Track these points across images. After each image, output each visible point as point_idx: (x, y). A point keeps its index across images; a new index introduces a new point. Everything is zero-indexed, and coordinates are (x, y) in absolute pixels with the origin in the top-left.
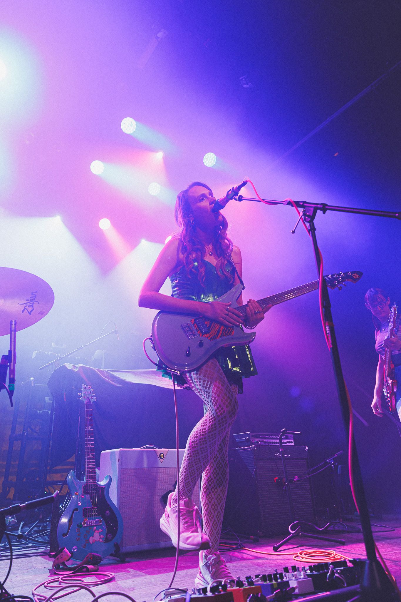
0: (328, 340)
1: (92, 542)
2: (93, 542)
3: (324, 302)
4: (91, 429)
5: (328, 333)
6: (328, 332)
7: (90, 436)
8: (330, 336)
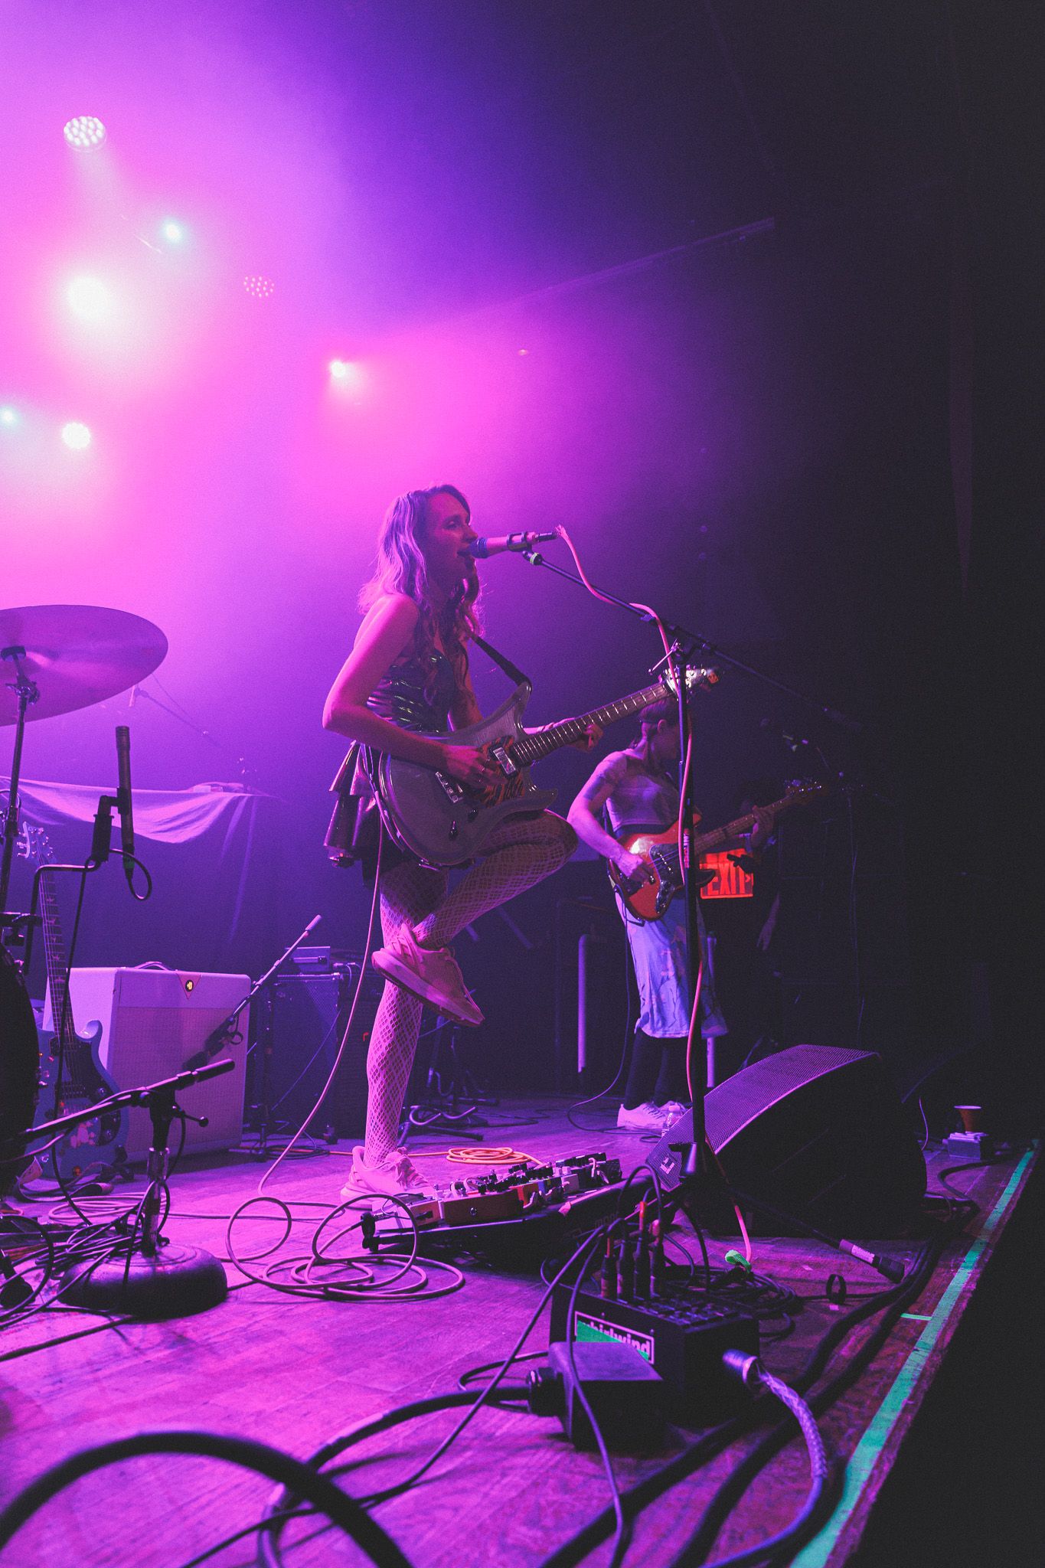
0: (683, 855)
1: (75, 1146)
2: (77, 1146)
3: (689, 799)
4: (55, 923)
5: (686, 846)
6: (685, 844)
7: (55, 939)
8: (688, 850)
